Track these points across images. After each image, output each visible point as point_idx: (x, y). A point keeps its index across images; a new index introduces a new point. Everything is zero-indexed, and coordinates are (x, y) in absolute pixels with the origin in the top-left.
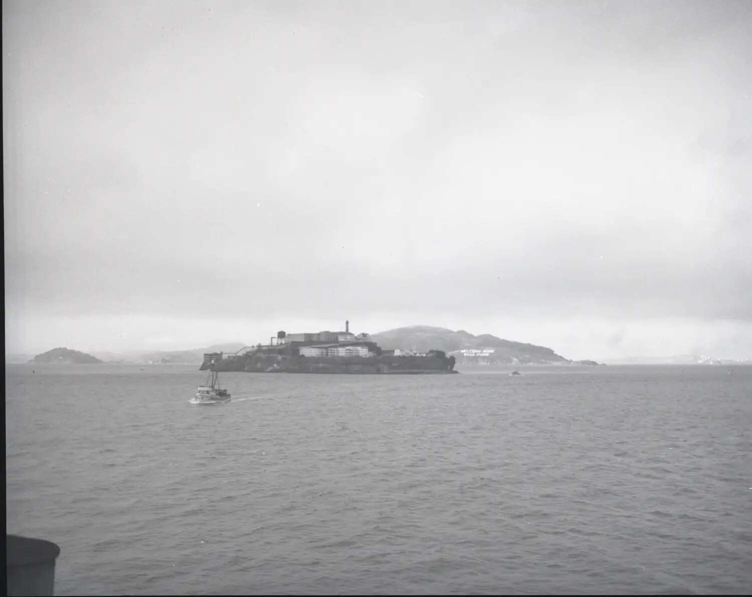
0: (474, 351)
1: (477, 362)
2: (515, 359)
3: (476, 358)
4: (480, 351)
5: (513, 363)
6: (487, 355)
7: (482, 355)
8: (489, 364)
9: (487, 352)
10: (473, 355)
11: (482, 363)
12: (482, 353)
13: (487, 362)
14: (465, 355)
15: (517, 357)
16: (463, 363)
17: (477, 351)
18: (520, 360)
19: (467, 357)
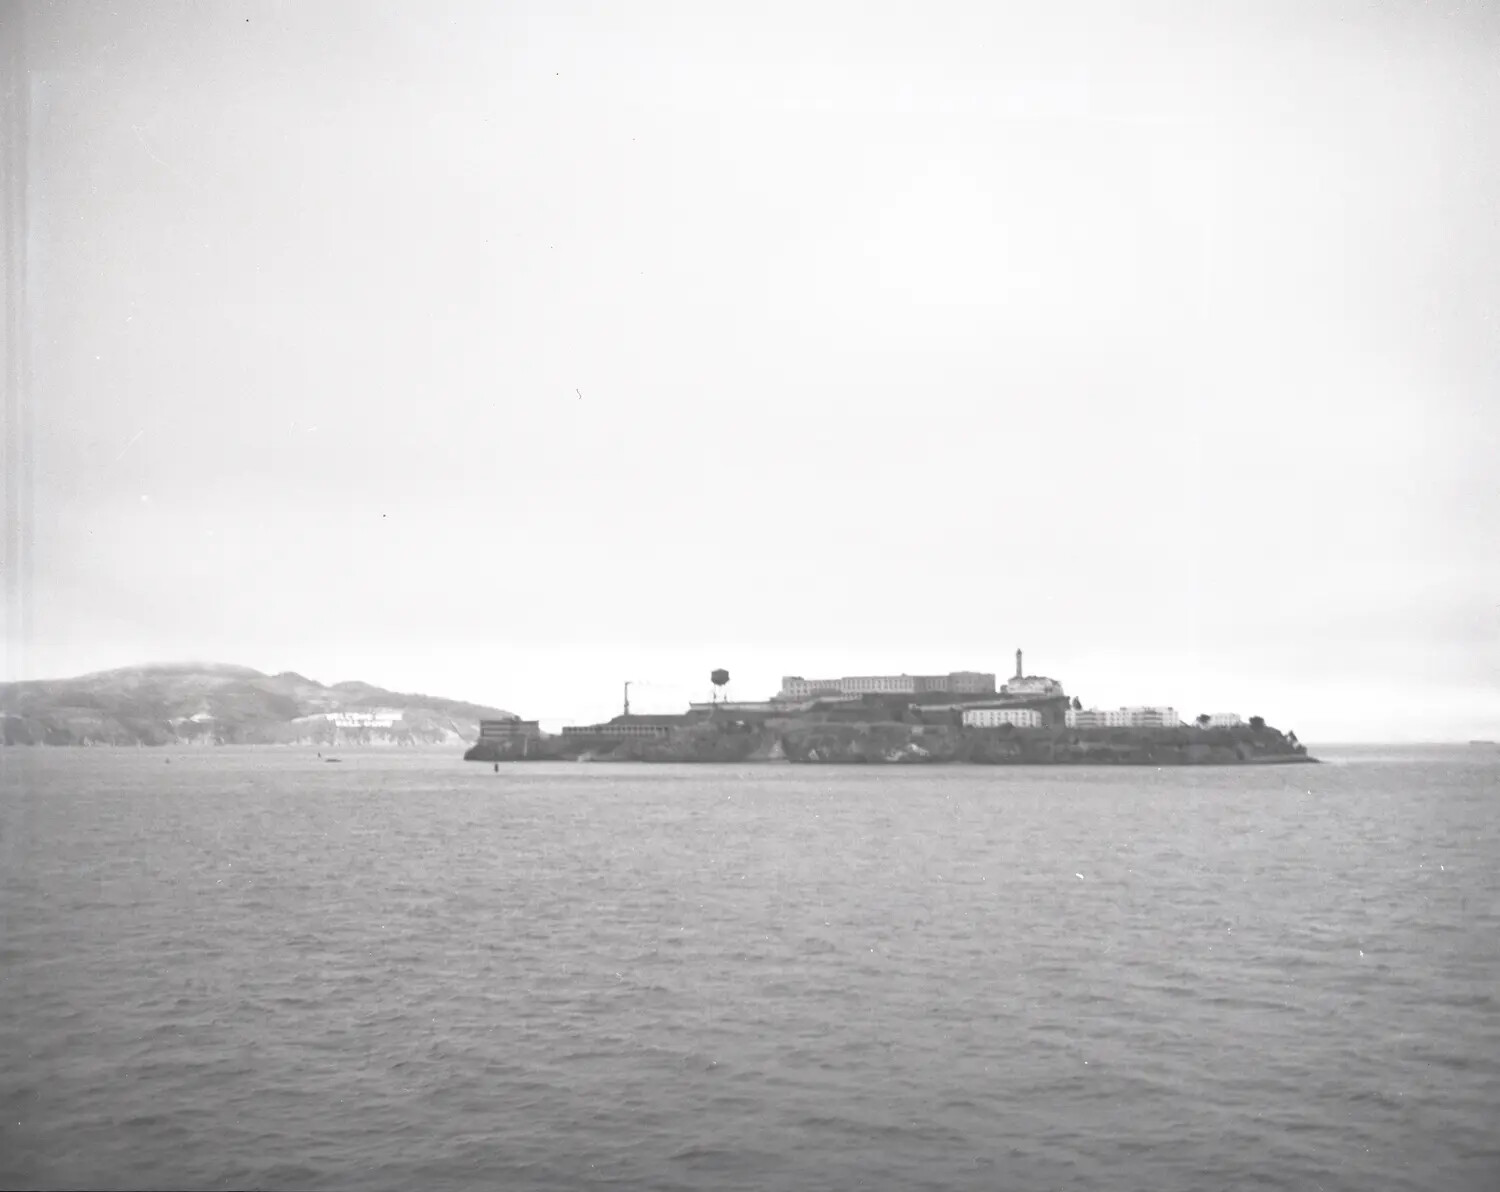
0: (356, 716)
1: (368, 739)
2: (451, 735)
3: (362, 732)
4: (368, 717)
5: (447, 743)
6: (388, 724)
7: (374, 725)
8: (395, 743)
9: (387, 718)
10: (357, 725)
11: (376, 742)
12: (374, 719)
13: (391, 740)
14: (338, 724)
15: (455, 730)
16: (336, 743)
17: (363, 717)
18: (461, 736)
19: (343, 729)
